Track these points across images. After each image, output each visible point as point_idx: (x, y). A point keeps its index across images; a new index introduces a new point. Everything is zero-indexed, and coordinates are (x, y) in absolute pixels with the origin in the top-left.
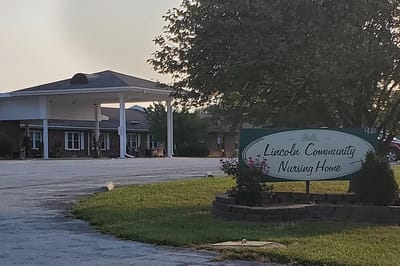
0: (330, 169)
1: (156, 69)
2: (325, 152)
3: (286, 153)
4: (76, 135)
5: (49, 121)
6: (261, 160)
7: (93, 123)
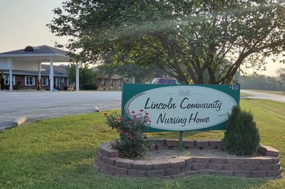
0: (201, 120)
1: (53, 32)
2: (197, 106)
3: (164, 106)
4: (31, 78)
5: (13, 71)
6: (144, 115)
7: (38, 72)
